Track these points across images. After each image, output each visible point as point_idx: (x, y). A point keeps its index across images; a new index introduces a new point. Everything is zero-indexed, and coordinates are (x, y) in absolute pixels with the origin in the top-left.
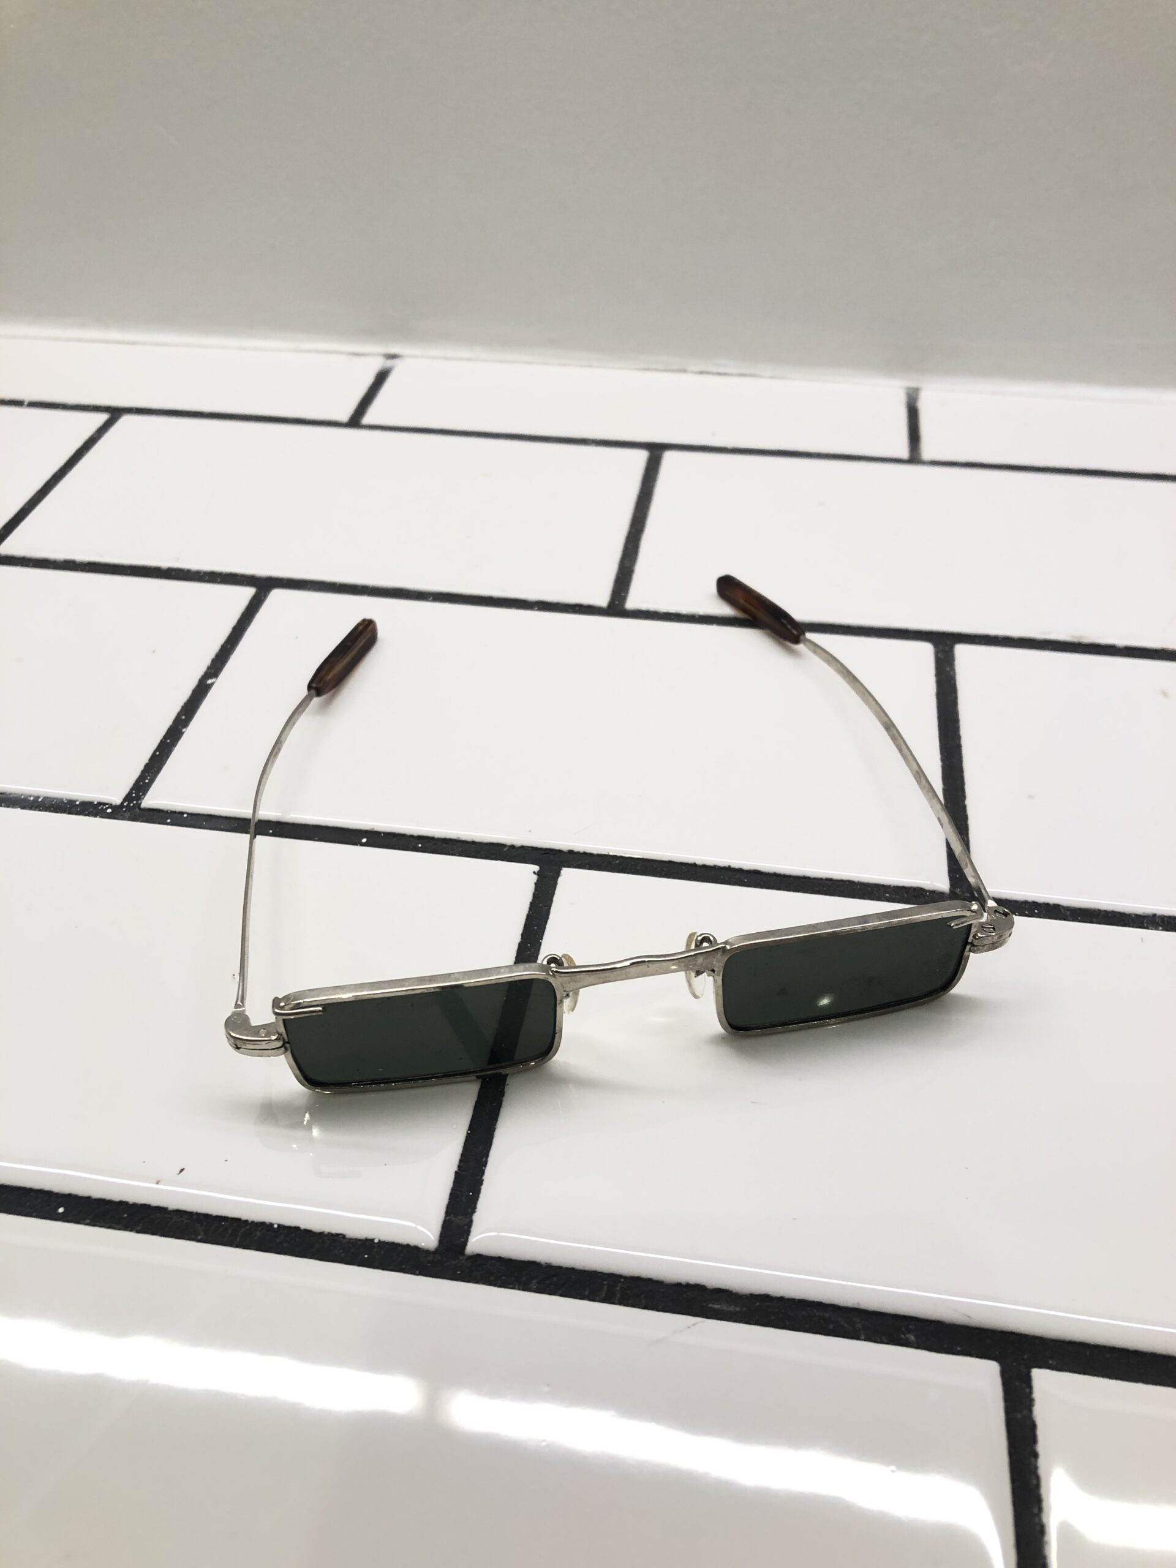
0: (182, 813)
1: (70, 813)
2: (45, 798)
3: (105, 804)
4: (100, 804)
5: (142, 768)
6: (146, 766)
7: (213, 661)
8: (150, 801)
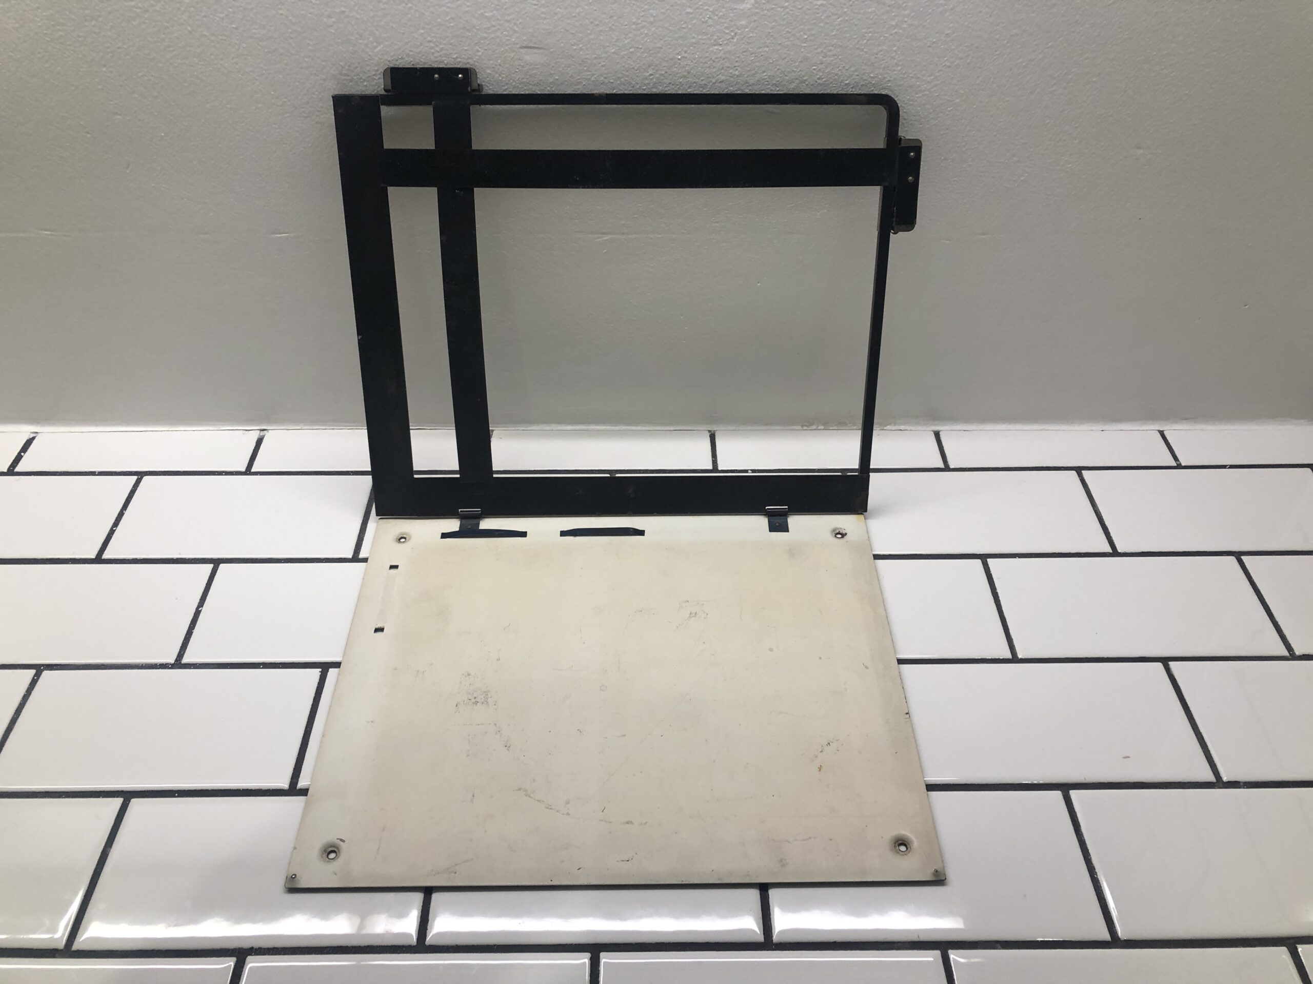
0: (196, 664)
1: (156, 669)
2: (146, 664)
3: (168, 664)
4: (166, 664)
5: (179, 648)
6: (181, 647)
7: (200, 600)
8: (185, 660)
